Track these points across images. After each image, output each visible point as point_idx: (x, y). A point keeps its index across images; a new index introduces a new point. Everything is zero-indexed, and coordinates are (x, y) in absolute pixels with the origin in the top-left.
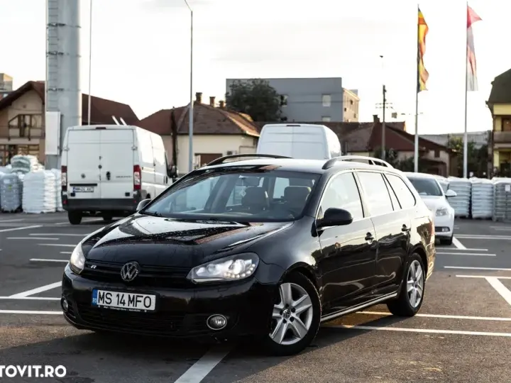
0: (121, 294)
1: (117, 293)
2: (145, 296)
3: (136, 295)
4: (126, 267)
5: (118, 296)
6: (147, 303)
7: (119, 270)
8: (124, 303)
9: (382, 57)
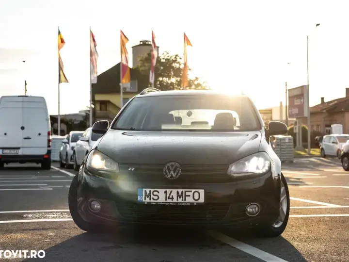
0: (169, 191)
1: (165, 190)
2: (193, 191)
3: (184, 190)
4: (168, 167)
5: (166, 192)
6: (196, 197)
7: (162, 170)
8: (172, 199)
9: (24, 62)
